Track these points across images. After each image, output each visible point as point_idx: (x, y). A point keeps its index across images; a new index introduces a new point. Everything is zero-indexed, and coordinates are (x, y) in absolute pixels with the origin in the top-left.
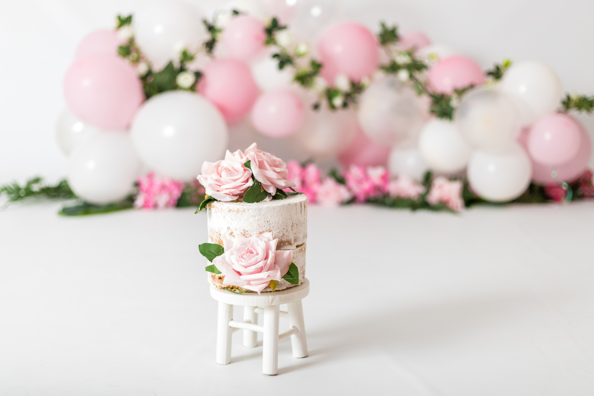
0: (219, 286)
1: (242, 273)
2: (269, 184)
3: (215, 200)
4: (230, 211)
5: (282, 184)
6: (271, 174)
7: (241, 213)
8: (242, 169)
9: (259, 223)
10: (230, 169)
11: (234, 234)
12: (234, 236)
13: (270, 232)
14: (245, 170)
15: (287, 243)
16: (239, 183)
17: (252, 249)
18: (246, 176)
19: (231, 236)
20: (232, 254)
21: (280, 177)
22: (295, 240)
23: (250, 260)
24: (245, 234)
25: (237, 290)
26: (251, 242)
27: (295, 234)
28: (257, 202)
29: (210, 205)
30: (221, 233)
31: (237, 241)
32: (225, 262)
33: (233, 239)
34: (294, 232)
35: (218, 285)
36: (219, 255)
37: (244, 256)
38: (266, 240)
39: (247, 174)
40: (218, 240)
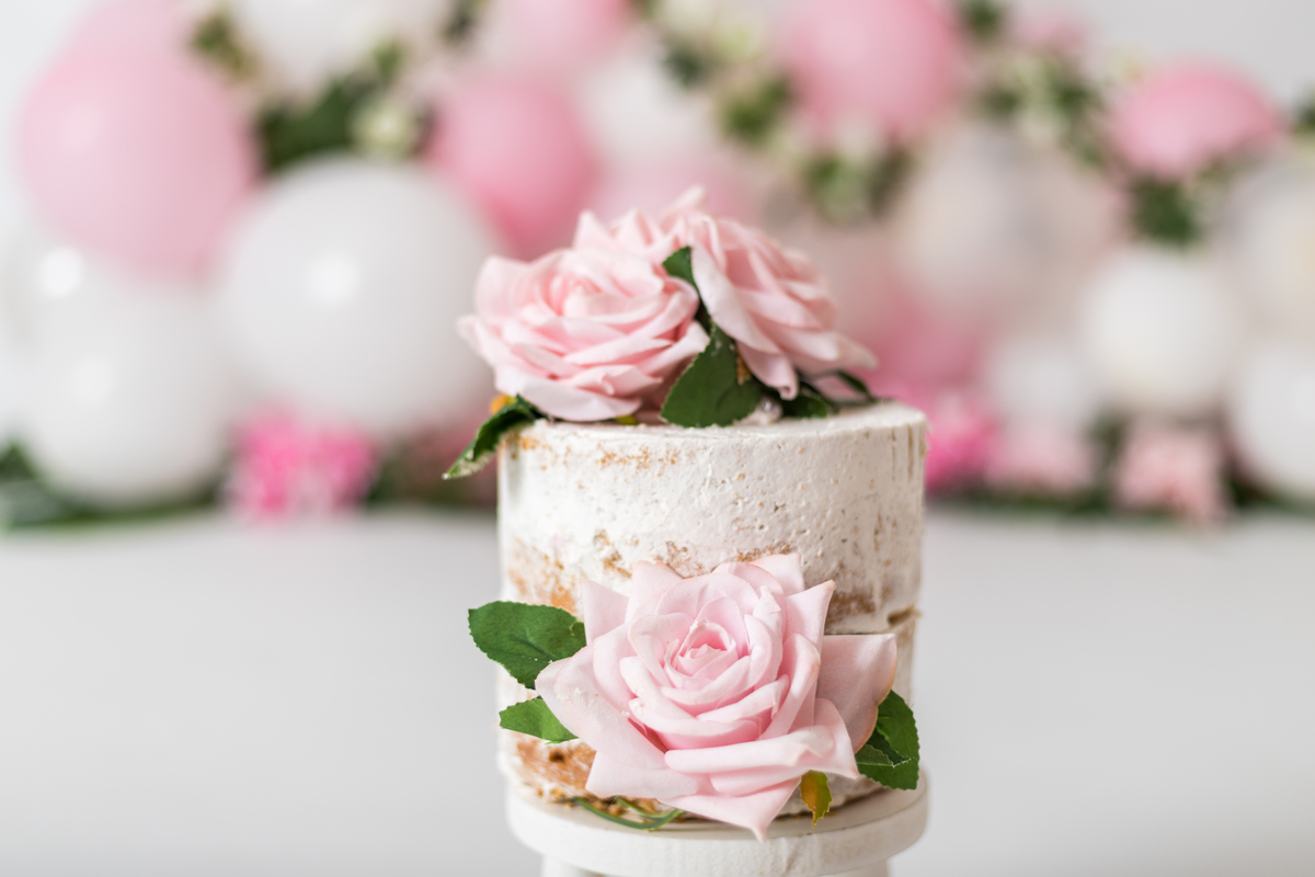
0: (553, 792)
1: (671, 740)
2: (771, 348)
3: (536, 414)
4: (608, 459)
5: (824, 349)
6: (777, 304)
7: (657, 467)
8: (658, 284)
9: (739, 513)
10: (603, 283)
11: (625, 563)
12: (626, 574)
13: (787, 551)
14: (668, 291)
15: (853, 605)
16: (644, 339)
17: (716, 627)
18: (675, 312)
19: (612, 573)
20: (625, 650)
21: (814, 322)
22: (887, 592)
23: (713, 677)
24: (673, 561)
25: (631, 809)
26: (710, 597)
27: (888, 563)
28: (725, 422)
29: (517, 437)
30: (563, 560)
31: (641, 596)
32: (592, 689)
33: (618, 585)
34: (884, 555)
35: (548, 786)
36: (560, 657)
37: (685, 661)
38: (778, 589)
39: (679, 305)
40: (549, 588)
